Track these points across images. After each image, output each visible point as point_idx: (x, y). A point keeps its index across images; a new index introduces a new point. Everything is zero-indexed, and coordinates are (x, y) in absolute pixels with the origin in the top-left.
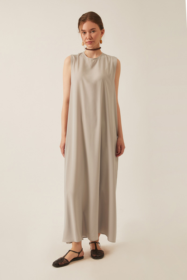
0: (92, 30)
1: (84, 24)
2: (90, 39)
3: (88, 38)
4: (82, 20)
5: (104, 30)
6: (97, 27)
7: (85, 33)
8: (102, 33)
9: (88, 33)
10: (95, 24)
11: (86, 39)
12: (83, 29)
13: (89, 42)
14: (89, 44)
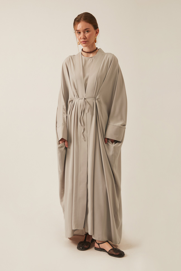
0: (86, 30)
1: (78, 24)
2: (84, 39)
3: (82, 38)
4: (77, 21)
5: (98, 30)
6: (91, 27)
7: (79, 33)
8: (97, 33)
9: (82, 33)
10: (88, 24)
11: (81, 39)
12: (78, 29)
13: (83, 41)
14: (84, 44)
